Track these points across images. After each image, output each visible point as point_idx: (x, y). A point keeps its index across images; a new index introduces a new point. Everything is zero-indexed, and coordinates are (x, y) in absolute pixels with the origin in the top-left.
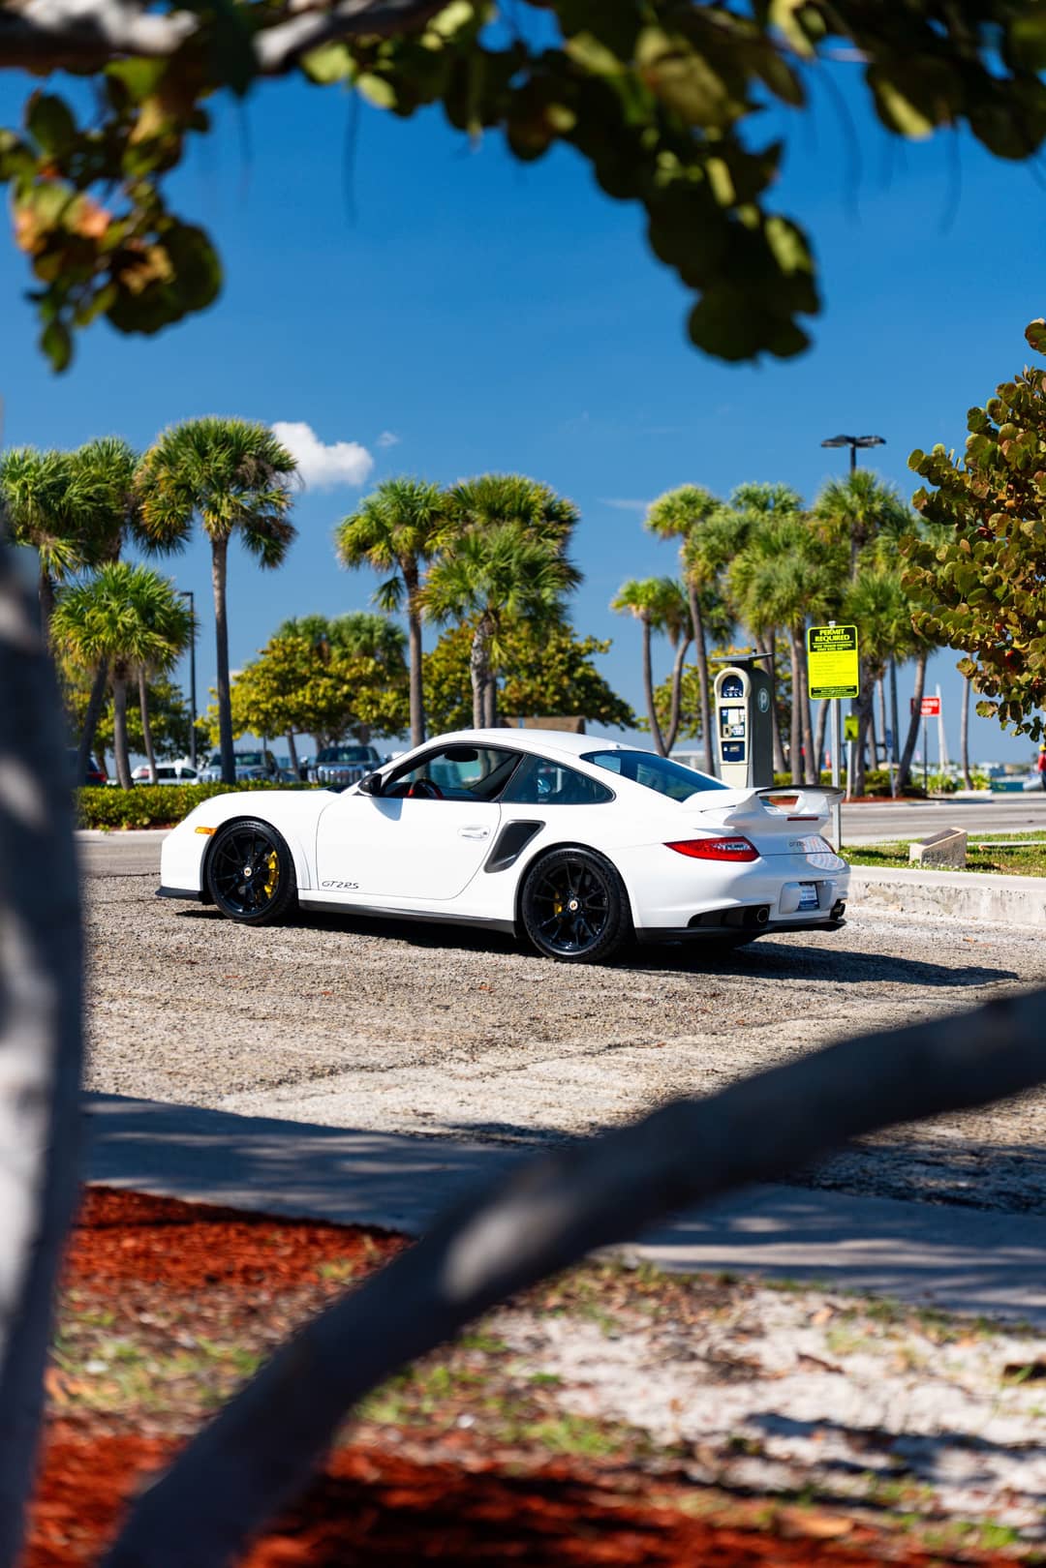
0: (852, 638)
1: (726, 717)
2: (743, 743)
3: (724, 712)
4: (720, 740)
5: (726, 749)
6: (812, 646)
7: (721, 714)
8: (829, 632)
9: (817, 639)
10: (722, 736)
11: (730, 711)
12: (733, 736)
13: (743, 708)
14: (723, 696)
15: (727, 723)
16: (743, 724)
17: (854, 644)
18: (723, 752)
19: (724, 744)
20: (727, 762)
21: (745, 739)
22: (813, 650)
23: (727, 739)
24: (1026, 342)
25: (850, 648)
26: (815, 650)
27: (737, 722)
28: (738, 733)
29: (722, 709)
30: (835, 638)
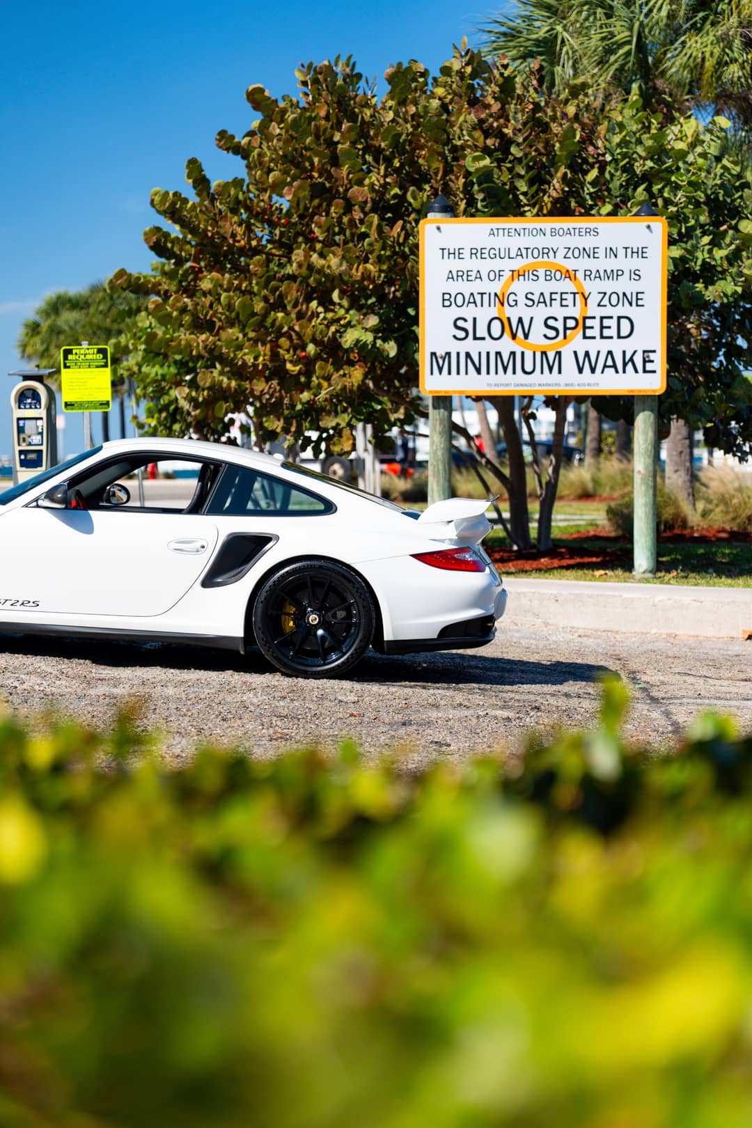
0: (105, 357)
1: (23, 427)
2: (41, 451)
3: (21, 423)
4: (17, 448)
5: (23, 457)
6: (65, 364)
7: (18, 424)
8: (82, 351)
9: (70, 357)
10: (19, 445)
11: (27, 422)
12: (30, 444)
13: (41, 419)
14: (20, 408)
15: (24, 432)
16: (41, 434)
17: (106, 363)
18: (21, 460)
19: (21, 452)
20: (24, 469)
21: (44, 448)
22: (66, 367)
23: (24, 447)
24: (249, 105)
25: (102, 366)
26: (69, 367)
27: (35, 432)
28: (35, 442)
29: (19, 419)
30: (88, 357)
